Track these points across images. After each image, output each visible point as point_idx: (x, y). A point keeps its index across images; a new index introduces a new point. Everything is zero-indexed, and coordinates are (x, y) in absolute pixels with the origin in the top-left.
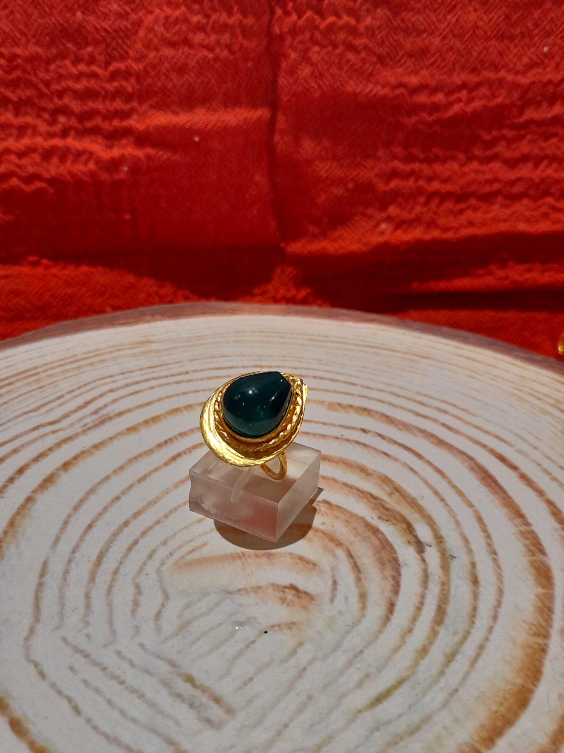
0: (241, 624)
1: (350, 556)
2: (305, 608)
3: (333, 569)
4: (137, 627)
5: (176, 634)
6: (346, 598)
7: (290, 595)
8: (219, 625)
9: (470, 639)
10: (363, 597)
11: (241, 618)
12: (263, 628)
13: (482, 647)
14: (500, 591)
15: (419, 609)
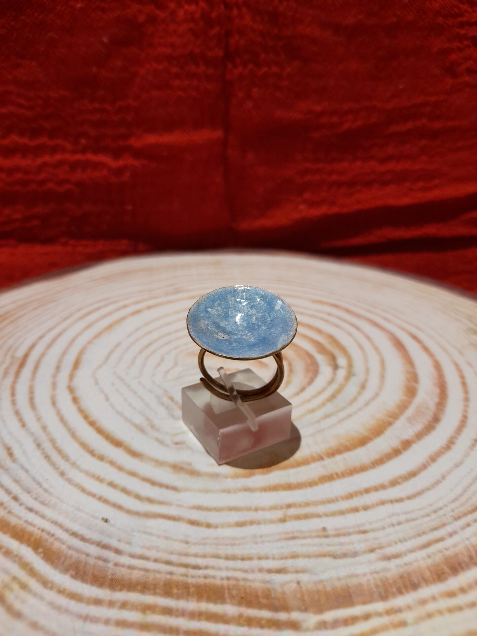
4: (154, 374)
9: (345, 411)
13: (350, 416)
14: (377, 395)
15: (319, 393)
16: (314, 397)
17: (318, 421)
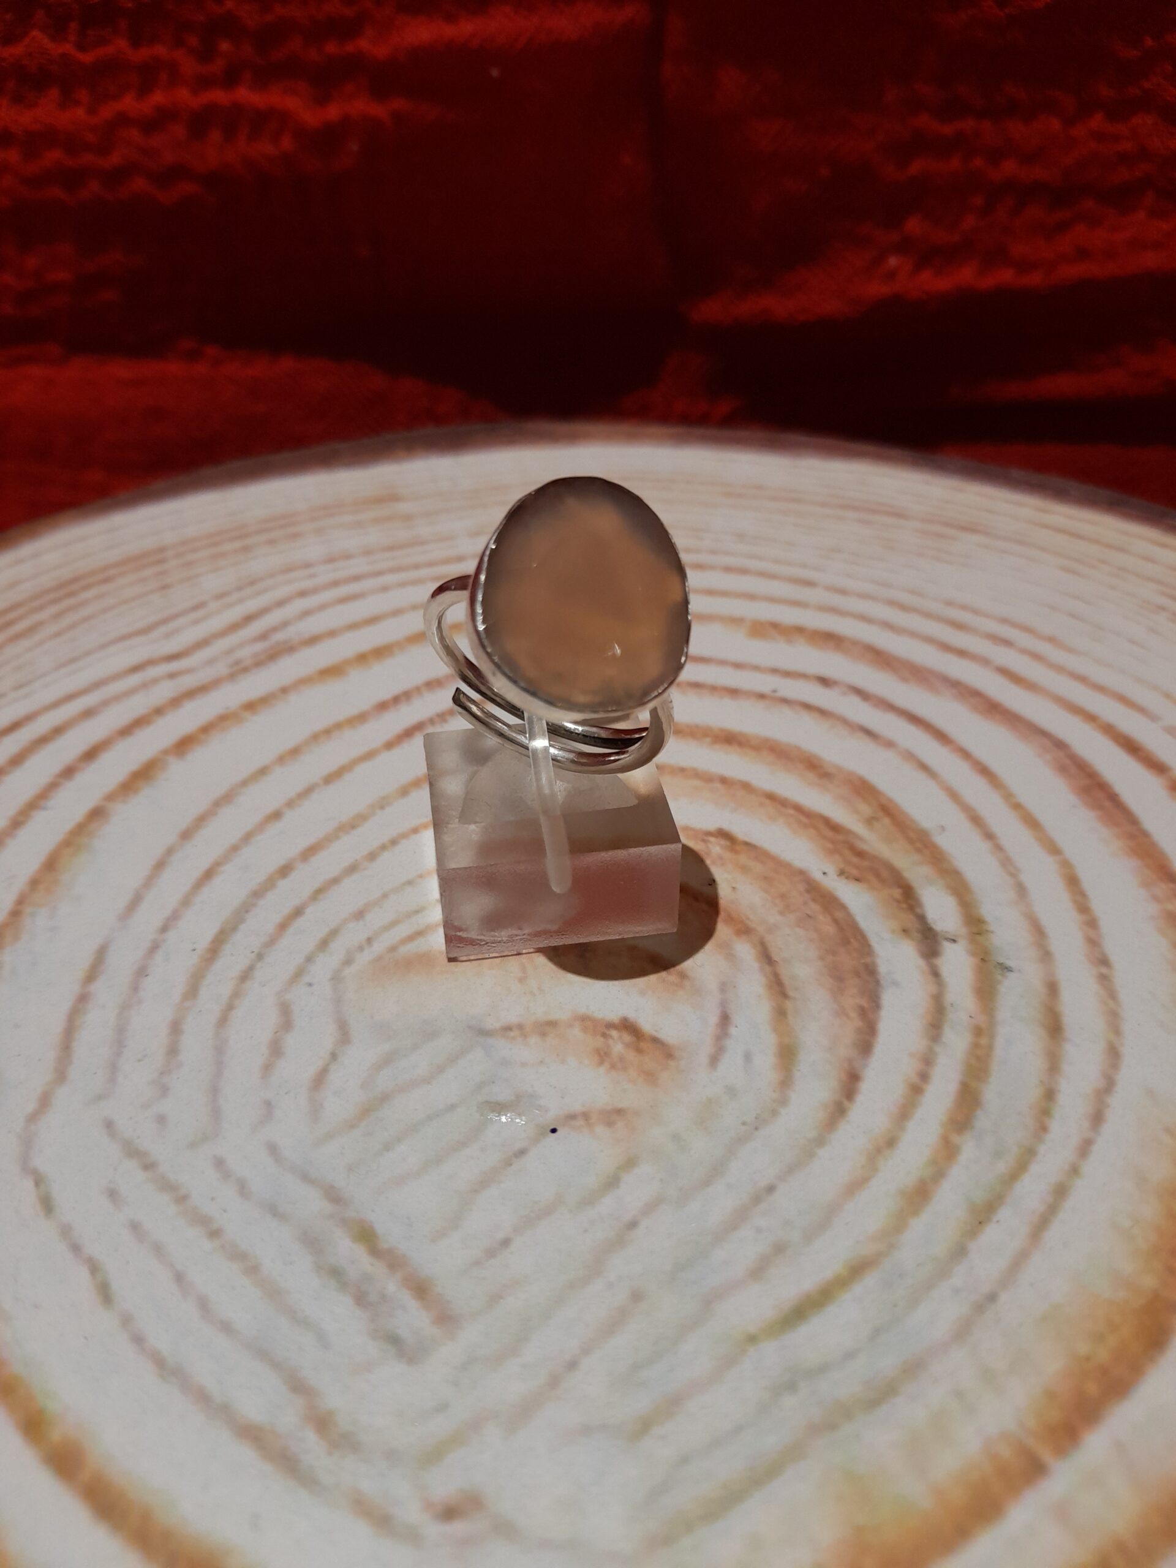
0: (500, 1108)
1: (767, 957)
2: (651, 1077)
3: (723, 988)
4: (268, 1104)
5: (351, 1125)
6: (748, 1057)
7: (619, 1045)
8: (452, 1107)
9: (1034, 1168)
10: (787, 1055)
11: (503, 1094)
12: (549, 1118)
13: (1061, 1192)
14: (1114, 1054)
15: (916, 1090)
16: (904, 1113)
17: (960, 1252)
